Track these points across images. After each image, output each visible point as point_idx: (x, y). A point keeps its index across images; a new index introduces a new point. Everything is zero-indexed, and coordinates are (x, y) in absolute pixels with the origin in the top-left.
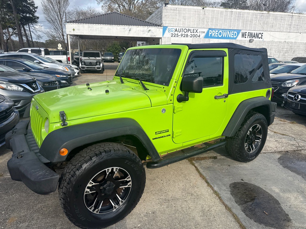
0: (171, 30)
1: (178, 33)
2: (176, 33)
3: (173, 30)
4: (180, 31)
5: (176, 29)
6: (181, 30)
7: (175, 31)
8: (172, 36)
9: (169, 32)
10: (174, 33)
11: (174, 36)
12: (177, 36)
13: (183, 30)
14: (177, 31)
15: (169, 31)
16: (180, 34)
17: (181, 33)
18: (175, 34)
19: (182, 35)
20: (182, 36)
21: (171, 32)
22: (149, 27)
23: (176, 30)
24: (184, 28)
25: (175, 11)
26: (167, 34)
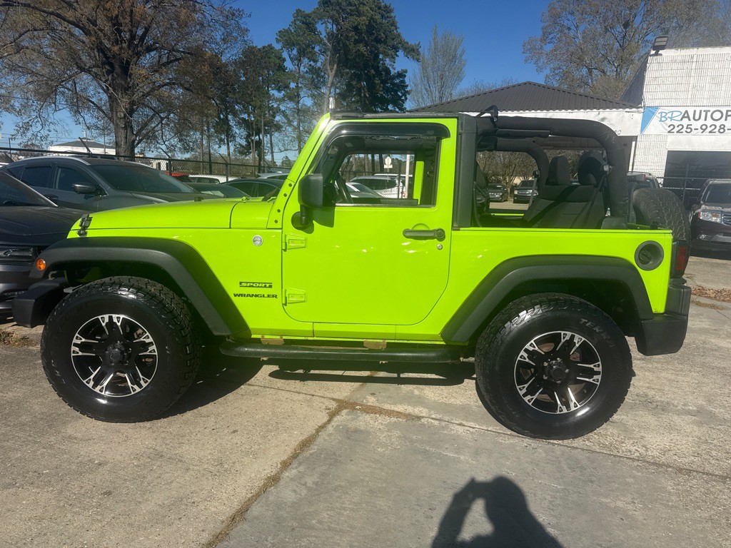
0: (670, 115)
1: (692, 122)
2: (685, 122)
3: (675, 114)
4: (697, 117)
5: (686, 112)
6: (703, 114)
7: (683, 117)
8: (669, 132)
9: (661, 121)
10: (676, 124)
11: (678, 132)
12: (689, 130)
13: (709, 114)
14: (688, 117)
15: (663, 119)
16: (697, 125)
17: (702, 122)
18: (680, 127)
19: (704, 127)
20: (704, 130)
21: (669, 120)
22: (601, 110)
23: (686, 115)
24: (712, 109)
25: (685, 66)
26: (655, 126)
